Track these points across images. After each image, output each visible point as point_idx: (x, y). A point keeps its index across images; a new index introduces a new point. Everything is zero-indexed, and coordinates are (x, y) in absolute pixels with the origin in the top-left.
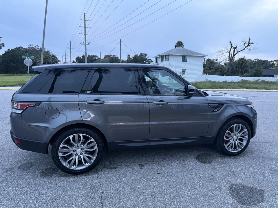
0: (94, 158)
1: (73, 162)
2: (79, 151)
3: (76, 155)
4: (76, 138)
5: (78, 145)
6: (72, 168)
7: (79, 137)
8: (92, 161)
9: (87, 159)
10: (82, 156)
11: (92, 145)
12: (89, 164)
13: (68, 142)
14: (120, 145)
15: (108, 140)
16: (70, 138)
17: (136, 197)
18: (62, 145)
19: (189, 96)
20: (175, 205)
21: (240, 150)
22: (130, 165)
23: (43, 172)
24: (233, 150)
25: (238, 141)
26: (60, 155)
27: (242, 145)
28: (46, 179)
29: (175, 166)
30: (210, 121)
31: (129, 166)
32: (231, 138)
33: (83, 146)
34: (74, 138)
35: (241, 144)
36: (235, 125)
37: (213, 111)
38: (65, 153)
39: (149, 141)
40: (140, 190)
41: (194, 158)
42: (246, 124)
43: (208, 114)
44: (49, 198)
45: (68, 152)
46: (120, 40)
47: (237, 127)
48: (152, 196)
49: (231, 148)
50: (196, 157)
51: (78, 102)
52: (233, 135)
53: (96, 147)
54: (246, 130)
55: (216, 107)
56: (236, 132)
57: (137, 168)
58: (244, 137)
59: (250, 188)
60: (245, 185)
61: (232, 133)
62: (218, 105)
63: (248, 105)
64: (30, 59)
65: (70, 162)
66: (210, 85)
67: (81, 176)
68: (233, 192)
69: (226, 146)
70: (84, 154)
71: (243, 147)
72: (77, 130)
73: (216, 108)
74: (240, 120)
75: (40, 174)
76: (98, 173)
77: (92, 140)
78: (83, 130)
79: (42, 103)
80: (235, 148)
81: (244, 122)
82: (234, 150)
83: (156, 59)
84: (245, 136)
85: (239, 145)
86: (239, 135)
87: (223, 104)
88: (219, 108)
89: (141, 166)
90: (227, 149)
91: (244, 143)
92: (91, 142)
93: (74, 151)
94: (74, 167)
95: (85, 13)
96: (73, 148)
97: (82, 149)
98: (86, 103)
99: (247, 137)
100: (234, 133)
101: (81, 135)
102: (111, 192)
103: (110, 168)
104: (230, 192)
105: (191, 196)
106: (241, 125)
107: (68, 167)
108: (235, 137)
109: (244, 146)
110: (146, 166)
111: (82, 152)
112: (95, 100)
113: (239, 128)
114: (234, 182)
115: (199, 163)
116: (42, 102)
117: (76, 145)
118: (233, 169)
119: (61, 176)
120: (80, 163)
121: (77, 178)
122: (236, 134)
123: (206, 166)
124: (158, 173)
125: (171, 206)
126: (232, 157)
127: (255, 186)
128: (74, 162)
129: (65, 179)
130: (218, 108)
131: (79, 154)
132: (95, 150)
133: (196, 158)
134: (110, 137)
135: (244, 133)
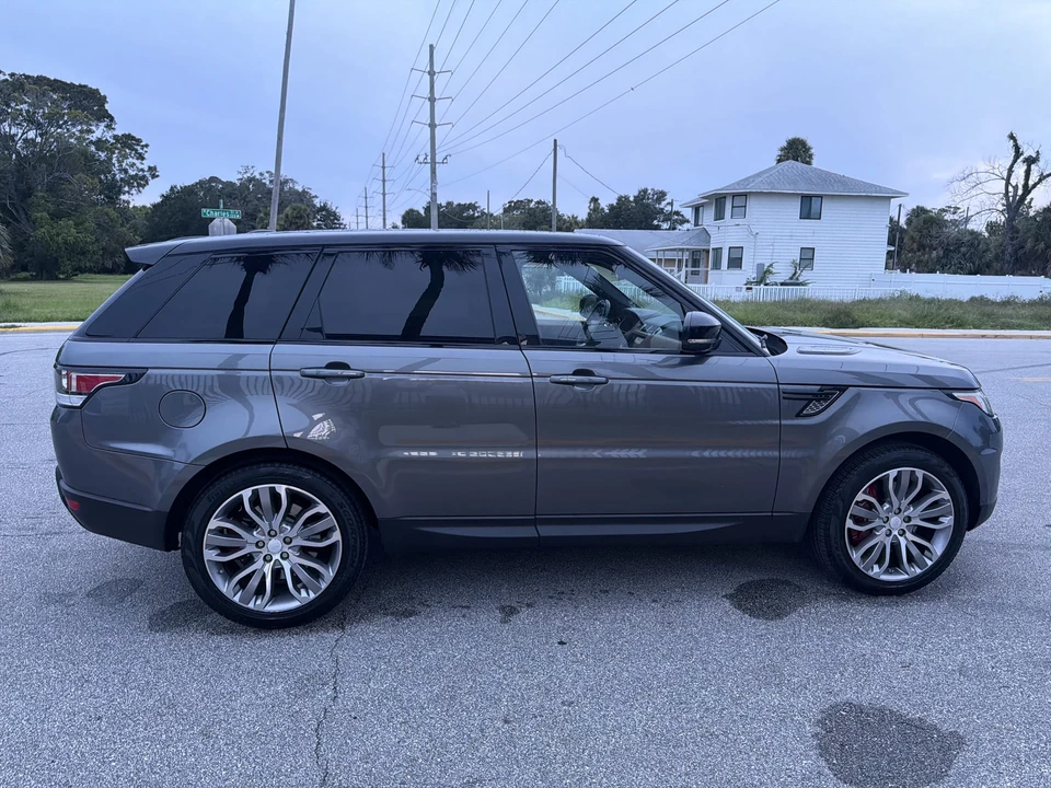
0: (329, 574)
1: (254, 582)
2: (275, 544)
3: (267, 559)
4: (265, 499)
5: (270, 525)
6: (251, 606)
7: (275, 497)
8: (324, 586)
9: (303, 575)
10: (286, 566)
11: (320, 526)
12: (312, 596)
13: (236, 513)
14: (428, 532)
15: (380, 513)
16: (241, 497)
17: (446, 722)
18: (214, 524)
19: (699, 355)
20: (581, 762)
21: (919, 571)
22: (468, 607)
23: (163, 613)
24: (887, 572)
25: (908, 535)
26: (210, 555)
27: (926, 552)
28: (162, 638)
29: (636, 619)
30: (783, 454)
31: (465, 611)
32: (877, 522)
33: (289, 528)
34: (255, 500)
35: (922, 549)
36: (893, 473)
37: (799, 415)
38: (225, 551)
39: (534, 523)
40: (469, 701)
41: (723, 597)
42: (946, 469)
43: (776, 425)
44: (151, 702)
45: (238, 549)
46: (555, 141)
47: (905, 481)
48: (506, 722)
49: (880, 562)
50: (732, 591)
51: (270, 370)
52: (889, 511)
53: (337, 536)
54: (945, 495)
55: (811, 397)
56: (900, 500)
57: (486, 619)
58: (935, 520)
59: (909, 723)
60: (891, 712)
61: (882, 504)
62: (820, 390)
63: (956, 394)
64: (227, 220)
65: (243, 583)
66: (906, 315)
67: (283, 636)
68: (830, 732)
69: (856, 556)
70: (295, 559)
71: (930, 563)
72: (264, 470)
73: (810, 401)
74: (921, 455)
75: (150, 619)
76: (343, 628)
77: (322, 508)
78: (288, 470)
79: (150, 371)
80: (896, 563)
81: (935, 460)
82: (891, 574)
83: (697, 209)
84: (941, 519)
85: (915, 551)
86: (916, 514)
87: (842, 389)
88: (825, 400)
89: (509, 612)
90: (861, 567)
91: (939, 547)
92: (318, 517)
93: (261, 544)
94: (259, 602)
95: (432, 48)
96: (255, 533)
97: (287, 541)
98: (298, 374)
99: (948, 521)
100: (891, 503)
101: (282, 489)
102: (365, 697)
103: (392, 614)
104: (817, 734)
105: (654, 735)
106: (920, 473)
107: (236, 599)
108: (896, 522)
109: (935, 559)
110: (525, 612)
111: (286, 549)
112: (331, 366)
113: (913, 483)
114: (850, 695)
115: (736, 616)
116: (147, 368)
117: (264, 525)
118: (865, 647)
119: (216, 630)
120: (280, 590)
121: (266, 642)
122: (900, 510)
123: (761, 626)
124: (561, 643)
125: (564, 764)
126: (884, 600)
127: (933, 718)
128: (256, 584)
129: (225, 643)
130: (818, 401)
131: (274, 558)
132: (334, 545)
133: (730, 597)
134: (387, 501)
135: (935, 504)
